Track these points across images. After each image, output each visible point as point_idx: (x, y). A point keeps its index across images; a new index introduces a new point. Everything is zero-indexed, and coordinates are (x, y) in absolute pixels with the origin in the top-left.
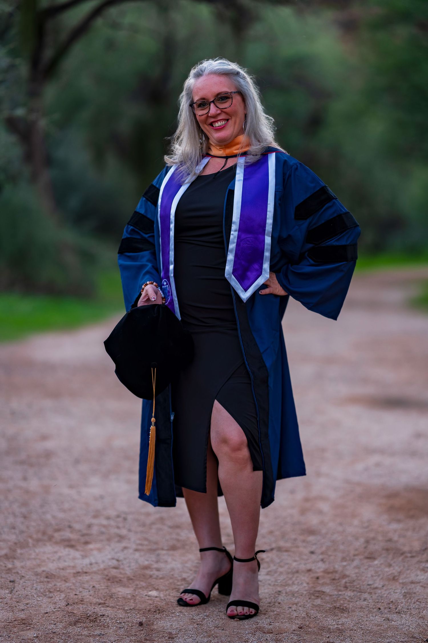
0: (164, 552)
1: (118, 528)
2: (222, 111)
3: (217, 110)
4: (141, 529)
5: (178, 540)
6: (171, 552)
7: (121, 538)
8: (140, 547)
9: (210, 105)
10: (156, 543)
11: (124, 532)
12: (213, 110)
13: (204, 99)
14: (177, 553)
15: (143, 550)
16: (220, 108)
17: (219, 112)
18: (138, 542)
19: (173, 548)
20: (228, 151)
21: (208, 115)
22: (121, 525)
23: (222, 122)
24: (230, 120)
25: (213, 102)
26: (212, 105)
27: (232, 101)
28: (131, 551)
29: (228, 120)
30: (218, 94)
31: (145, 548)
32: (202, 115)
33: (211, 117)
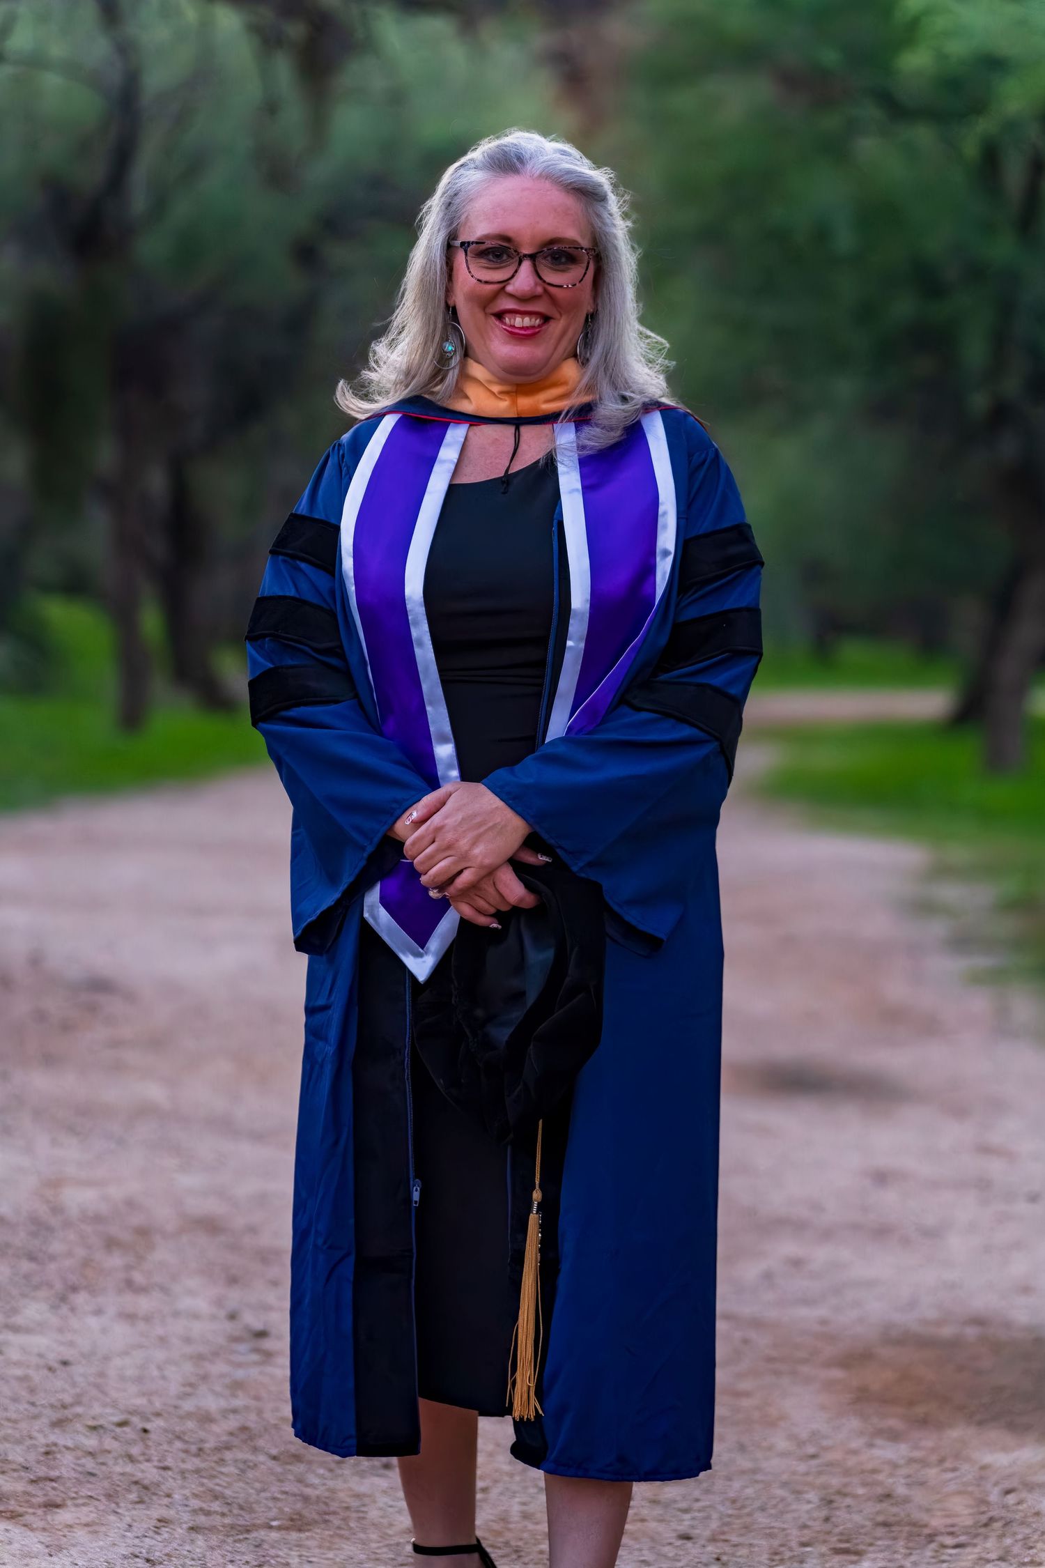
0: (274, 1535)
1: (131, 1459)
2: (545, 290)
3: (536, 284)
4: (192, 1463)
5: (306, 1499)
6: (294, 1535)
7: (146, 1490)
8: (202, 1520)
9: (520, 264)
10: (246, 1507)
11: (149, 1472)
12: (524, 280)
13: (507, 239)
14: (312, 1538)
15: (212, 1529)
16: (544, 282)
17: (539, 290)
18: (195, 1503)
19: (297, 1523)
20: (526, 404)
21: (504, 287)
22: (135, 1451)
23: (533, 320)
24: (552, 320)
25: (532, 257)
26: (526, 266)
27: (585, 273)
28: (180, 1531)
29: (546, 319)
30: (553, 241)
31: (217, 1521)
32: (486, 282)
33: (511, 296)
